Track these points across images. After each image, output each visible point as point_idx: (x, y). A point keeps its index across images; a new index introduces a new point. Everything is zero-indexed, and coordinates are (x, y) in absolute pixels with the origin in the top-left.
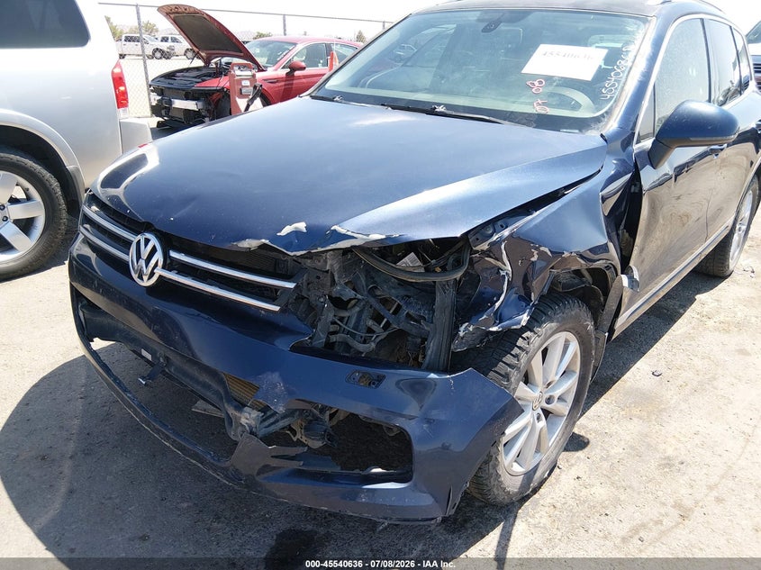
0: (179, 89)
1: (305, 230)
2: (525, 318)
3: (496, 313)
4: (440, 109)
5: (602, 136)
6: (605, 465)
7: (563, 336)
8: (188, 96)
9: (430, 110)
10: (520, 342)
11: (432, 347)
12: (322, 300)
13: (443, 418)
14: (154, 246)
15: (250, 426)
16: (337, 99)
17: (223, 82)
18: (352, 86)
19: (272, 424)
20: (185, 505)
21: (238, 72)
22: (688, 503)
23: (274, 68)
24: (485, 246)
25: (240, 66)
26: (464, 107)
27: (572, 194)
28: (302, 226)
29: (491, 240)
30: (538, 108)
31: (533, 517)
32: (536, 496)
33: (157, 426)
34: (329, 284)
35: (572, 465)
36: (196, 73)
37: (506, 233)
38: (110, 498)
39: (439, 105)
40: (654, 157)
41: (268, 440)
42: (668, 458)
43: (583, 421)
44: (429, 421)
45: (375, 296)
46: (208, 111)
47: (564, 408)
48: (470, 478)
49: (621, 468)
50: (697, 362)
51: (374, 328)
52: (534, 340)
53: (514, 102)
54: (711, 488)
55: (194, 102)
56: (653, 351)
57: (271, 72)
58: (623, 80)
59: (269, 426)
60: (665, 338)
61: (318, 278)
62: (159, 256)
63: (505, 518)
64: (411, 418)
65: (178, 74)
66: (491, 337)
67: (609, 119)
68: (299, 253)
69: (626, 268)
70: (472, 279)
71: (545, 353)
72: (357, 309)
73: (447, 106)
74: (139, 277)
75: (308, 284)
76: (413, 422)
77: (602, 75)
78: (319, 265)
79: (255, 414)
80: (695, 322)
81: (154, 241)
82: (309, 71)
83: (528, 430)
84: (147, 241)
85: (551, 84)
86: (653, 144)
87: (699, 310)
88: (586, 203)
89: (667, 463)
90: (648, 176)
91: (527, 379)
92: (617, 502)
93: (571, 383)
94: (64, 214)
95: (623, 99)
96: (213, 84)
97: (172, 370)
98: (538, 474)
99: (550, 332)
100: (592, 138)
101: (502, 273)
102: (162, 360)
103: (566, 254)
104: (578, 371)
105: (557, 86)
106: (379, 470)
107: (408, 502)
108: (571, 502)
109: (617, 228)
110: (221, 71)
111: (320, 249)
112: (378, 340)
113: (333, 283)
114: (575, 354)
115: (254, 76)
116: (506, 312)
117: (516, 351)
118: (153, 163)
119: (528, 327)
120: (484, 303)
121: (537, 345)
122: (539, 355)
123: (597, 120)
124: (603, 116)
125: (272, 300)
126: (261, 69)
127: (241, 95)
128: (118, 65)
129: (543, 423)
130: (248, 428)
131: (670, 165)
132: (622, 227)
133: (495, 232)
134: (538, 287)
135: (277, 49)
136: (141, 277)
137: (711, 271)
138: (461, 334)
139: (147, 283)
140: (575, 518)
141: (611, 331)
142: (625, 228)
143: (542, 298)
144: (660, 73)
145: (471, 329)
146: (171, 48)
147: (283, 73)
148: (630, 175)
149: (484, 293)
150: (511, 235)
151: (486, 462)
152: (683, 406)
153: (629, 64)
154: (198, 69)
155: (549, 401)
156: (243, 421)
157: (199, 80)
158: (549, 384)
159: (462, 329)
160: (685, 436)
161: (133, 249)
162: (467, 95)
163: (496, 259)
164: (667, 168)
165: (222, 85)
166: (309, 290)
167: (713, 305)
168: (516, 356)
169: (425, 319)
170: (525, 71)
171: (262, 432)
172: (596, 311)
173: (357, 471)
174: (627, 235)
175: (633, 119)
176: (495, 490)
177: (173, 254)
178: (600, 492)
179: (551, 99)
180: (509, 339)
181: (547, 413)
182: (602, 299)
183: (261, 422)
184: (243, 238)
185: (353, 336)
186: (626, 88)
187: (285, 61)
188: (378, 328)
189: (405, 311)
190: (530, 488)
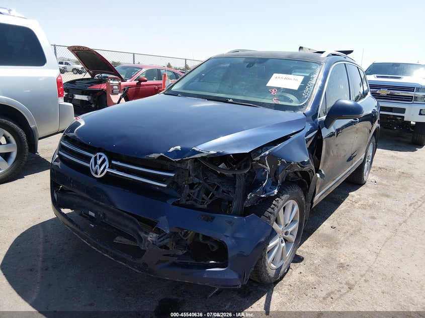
0: (78, 89)
1: (180, 150)
2: (276, 191)
3: (263, 188)
4: (231, 100)
5: (304, 113)
6: (313, 267)
7: (292, 202)
8: (83, 93)
9: (225, 101)
10: (274, 202)
11: (235, 204)
12: (184, 183)
13: (241, 236)
14: (104, 158)
15: (152, 241)
16: (179, 95)
17: (103, 86)
18: (184, 89)
19: (162, 240)
20: (110, 289)
21: (111, 82)
22: (352, 282)
23: (130, 80)
24: (258, 158)
25: (112, 79)
26: (241, 100)
27: (293, 137)
28: (179, 147)
29: (261, 156)
30: (275, 101)
31: (281, 290)
32: (282, 281)
33: (102, 246)
34: (188, 175)
35: (297, 268)
36: (87, 82)
37: (267, 153)
38: (71, 287)
39: (230, 99)
40: (327, 123)
41: (161, 247)
42: (342, 264)
43: (300, 248)
44: (235, 238)
45: (207, 183)
46: (94, 101)
47: (293, 238)
48: (254, 266)
49: (320, 268)
50: (352, 222)
51: (206, 198)
52: (280, 202)
53: (264, 99)
54: (362, 276)
55: (87, 96)
56: (331, 217)
57: (128, 82)
58: (312, 90)
59: (161, 241)
60: (336, 212)
61: (183, 173)
62: (107, 163)
63: (268, 291)
64: (227, 236)
65: (77, 82)
66: (261, 200)
67: (307, 107)
68: (177, 160)
69: (318, 171)
70: (252, 174)
71: (284, 208)
72: (198, 189)
73: (233, 99)
74: (95, 174)
75: (178, 176)
76: (228, 239)
77: (302, 88)
78: (183, 166)
79: (155, 235)
80: (349, 205)
81: (104, 156)
82: (149, 82)
83: (278, 247)
84: (100, 156)
85: (280, 91)
86: (326, 117)
87: (351, 199)
88: (299, 142)
89: (341, 266)
90: (325, 132)
91: (277, 221)
92: (320, 283)
93: (295, 226)
94: (27, 151)
95: (312, 98)
96: (97, 87)
97: (107, 220)
98: (282, 270)
99: (287, 198)
100: (300, 114)
101: (266, 170)
102: (101, 215)
103: (293, 163)
104: (298, 220)
105: (282, 92)
106: (213, 262)
107: (226, 277)
108: (298, 283)
109: (313, 154)
110: (102, 81)
111: (187, 158)
112: (208, 204)
113: (190, 175)
114: (297, 212)
115: (120, 84)
116: (268, 189)
117: (272, 206)
118: (83, 123)
119: (277, 196)
120: (258, 183)
121: (281, 204)
122: (282, 209)
123: (302, 107)
124: (303, 105)
125: (163, 182)
126: (123, 81)
127: (113, 93)
128: (59, 76)
129: (284, 244)
130: (151, 242)
131: (334, 128)
132: (314, 155)
133: (262, 152)
134: (281, 177)
135: (131, 70)
136: (96, 173)
137: (355, 181)
138: (249, 198)
139: (99, 176)
140: (301, 290)
141: (312, 203)
142: (316, 155)
143: (282, 183)
144: (327, 86)
145: (253, 196)
146: (64, 68)
147: (135, 83)
148: (316, 131)
149: (258, 180)
150: (269, 154)
151: (261, 259)
152: (347, 241)
153: (314, 83)
154: (88, 79)
155: (286, 233)
156: (149, 239)
157: (89, 85)
158: (286, 225)
159: (249, 195)
160: (349, 254)
161: (92, 160)
162: (242, 95)
163: (263, 164)
164: (332, 129)
165: (102, 88)
166: (178, 178)
167: (357, 197)
168: (273, 208)
169: (231, 192)
170: (268, 85)
171: (158, 244)
172: (305, 192)
173: (203, 262)
174: (317, 158)
175: (317, 106)
176: (264, 274)
177: (113, 162)
178: (311, 279)
179: (280, 98)
180: (269, 200)
181: (286, 240)
182: (307, 186)
183: (158, 239)
184: (152, 153)
185: (196, 201)
186: (313, 93)
187: (136, 77)
188: (207, 199)
189: (222, 189)
190: (279, 277)
